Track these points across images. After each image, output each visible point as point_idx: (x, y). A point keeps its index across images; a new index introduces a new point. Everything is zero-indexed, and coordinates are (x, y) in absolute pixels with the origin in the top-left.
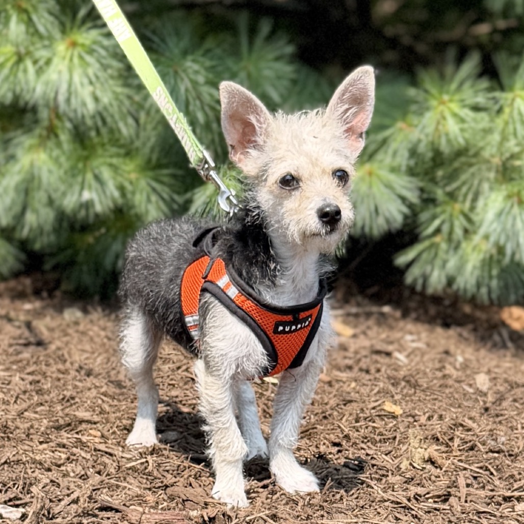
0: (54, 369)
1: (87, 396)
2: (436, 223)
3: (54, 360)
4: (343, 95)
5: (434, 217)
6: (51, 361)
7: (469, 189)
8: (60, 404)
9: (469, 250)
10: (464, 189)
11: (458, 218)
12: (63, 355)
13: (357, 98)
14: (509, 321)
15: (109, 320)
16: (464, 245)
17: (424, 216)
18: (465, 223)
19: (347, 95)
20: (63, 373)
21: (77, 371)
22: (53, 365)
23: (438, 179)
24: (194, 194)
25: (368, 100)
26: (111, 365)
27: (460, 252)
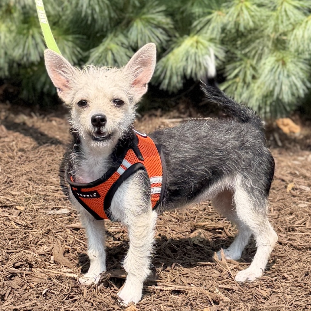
0: (6, 155)
1: (20, 180)
2: (236, 71)
3: (7, 149)
4: (137, 59)
5: (235, 68)
6: (5, 150)
7: (256, 52)
8: (4, 185)
9: (255, 88)
10: (253, 52)
11: (249, 69)
12: (13, 146)
13: (145, 62)
14: (281, 127)
15: (43, 122)
16: (252, 85)
17: (229, 67)
18: (253, 72)
19: (139, 59)
20: (11, 158)
21: (19, 158)
22: (6, 152)
23: (238, 46)
24: (90, 53)
25: (151, 64)
26: (39, 155)
27: (250, 89)
